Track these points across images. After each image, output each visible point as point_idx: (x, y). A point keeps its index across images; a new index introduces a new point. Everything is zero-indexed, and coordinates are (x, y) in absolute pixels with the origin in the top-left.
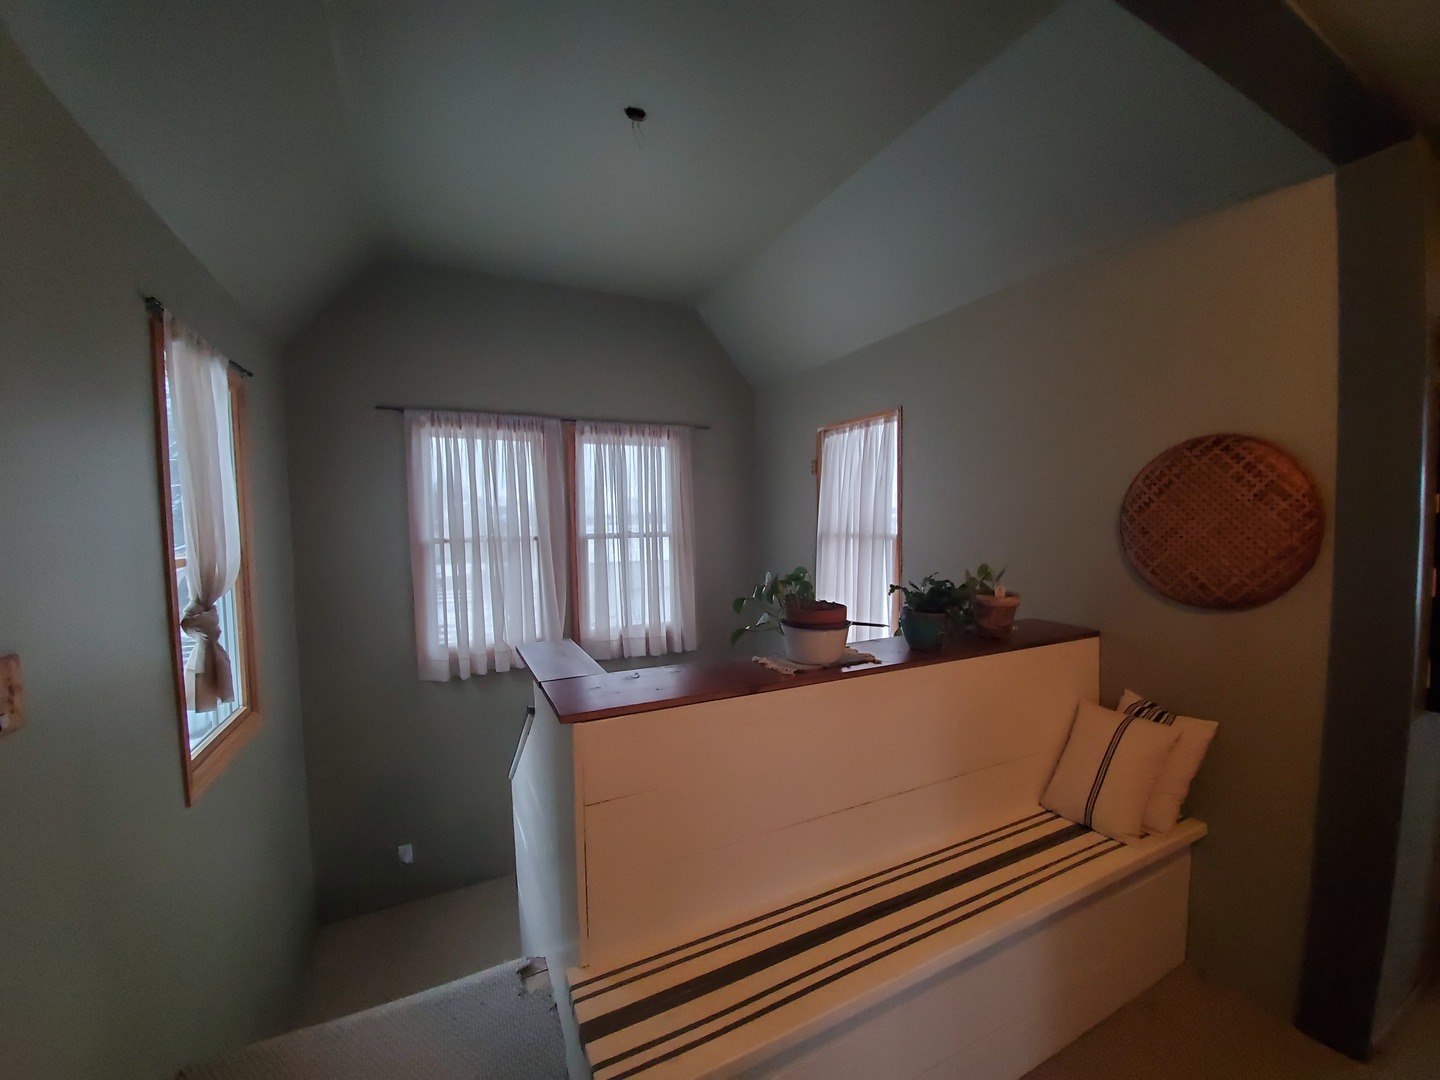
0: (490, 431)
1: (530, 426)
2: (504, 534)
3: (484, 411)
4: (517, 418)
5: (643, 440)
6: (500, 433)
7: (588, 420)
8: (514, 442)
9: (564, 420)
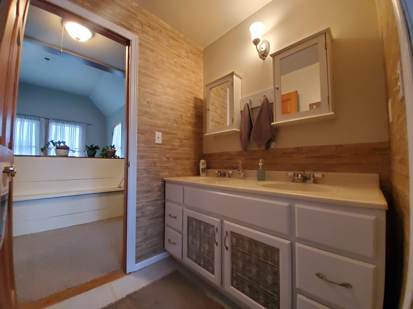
0: (22, 119)
1: (35, 119)
2: (24, 145)
3: (21, 114)
4: (31, 117)
5: (71, 126)
6: (26, 120)
7: (53, 119)
8: (30, 123)
9: (46, 119)
